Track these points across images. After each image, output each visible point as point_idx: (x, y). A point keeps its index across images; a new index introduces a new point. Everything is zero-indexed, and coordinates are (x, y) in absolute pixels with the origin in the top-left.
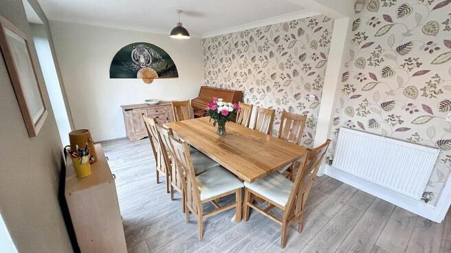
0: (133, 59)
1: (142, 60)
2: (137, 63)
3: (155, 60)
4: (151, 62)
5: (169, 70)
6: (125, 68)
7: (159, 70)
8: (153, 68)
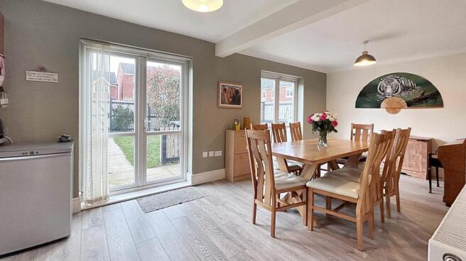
0: (379, 91)
1: (389, 90)
2: (382, 94)
3: (405, 89)
4: (400, 90)
5: (426, 98)
6: (369, 99)
7: (408, 100)
8: (401, 97)
